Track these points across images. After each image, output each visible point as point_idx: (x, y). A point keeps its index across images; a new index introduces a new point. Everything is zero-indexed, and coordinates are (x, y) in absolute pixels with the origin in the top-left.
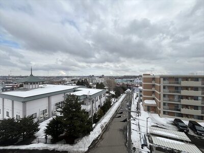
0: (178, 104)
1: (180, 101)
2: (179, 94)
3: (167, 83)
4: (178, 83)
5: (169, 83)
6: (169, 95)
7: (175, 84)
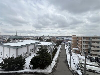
0: (90, 50)
1: (91, 48)
2: (91, 45)
3: (85, 40)
4: (90, 40)
6: (86, 46)
7: (89, 40)
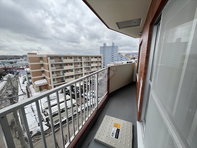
0: (63, 77)
1: (64, 75)
2: (63, 69)
3: (53, 61)
4: (61, 61)
5: (56, 62)
6: (56, 72)
